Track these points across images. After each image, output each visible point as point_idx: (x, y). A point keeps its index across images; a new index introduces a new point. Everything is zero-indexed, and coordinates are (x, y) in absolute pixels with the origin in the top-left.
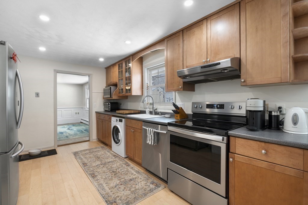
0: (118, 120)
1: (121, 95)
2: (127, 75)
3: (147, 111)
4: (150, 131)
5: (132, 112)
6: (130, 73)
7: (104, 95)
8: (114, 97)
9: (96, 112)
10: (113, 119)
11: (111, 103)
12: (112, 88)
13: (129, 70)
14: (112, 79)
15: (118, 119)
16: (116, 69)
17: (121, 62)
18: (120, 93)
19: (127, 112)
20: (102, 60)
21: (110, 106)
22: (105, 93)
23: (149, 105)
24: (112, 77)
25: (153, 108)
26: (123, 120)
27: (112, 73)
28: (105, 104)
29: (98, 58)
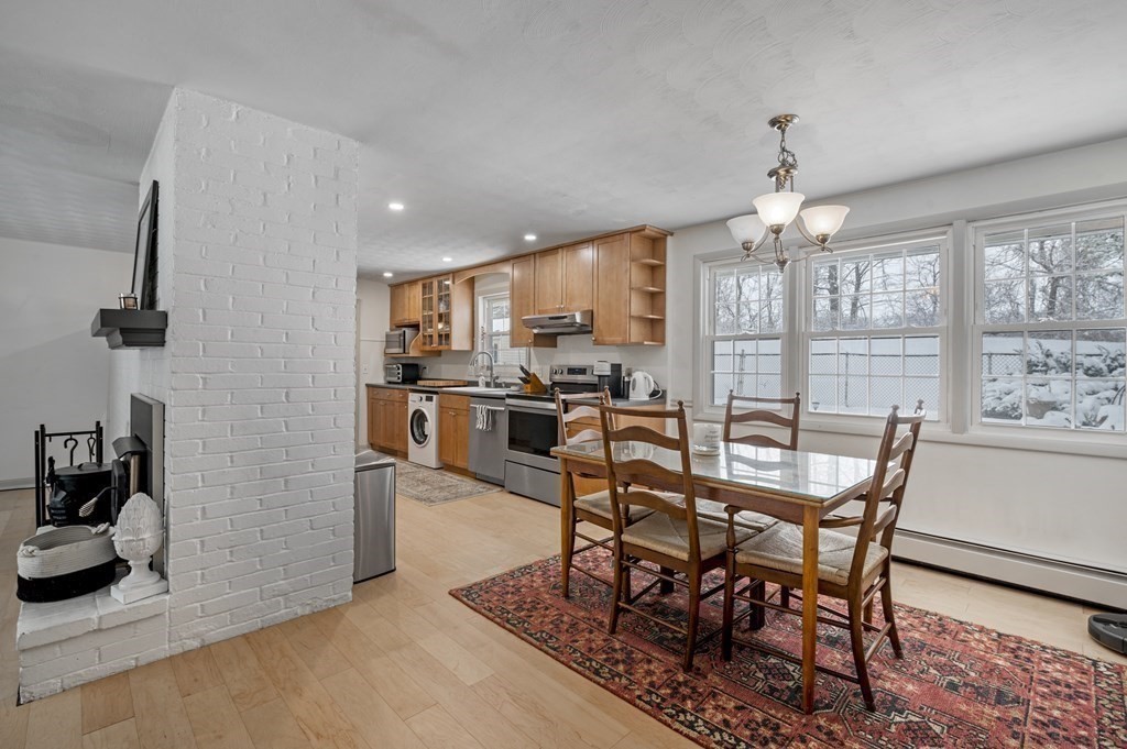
0: (424, 398)
1: (428, 348)
2: (442, 308)
3: (481, 380)
4: (481, 409)
5: (452, 383)
6: (448, 305)
7: (387, 347)
8: (413, 353)
9: (368, 385)
10: (413, 397)
11: (403, 365)
12: (408, 332)
13: (445, 298)
14: (407, 313)
15: (424, 396)
16: (417, 293)
17: (429, 281)
18: (424, 344)
19: (441, 383)
20: (388, 275)
21: (400, 371)
22: (389, 341)
23: (485, 370)
24: (407, 308)
25: (491, 375)
26: (435, 397)
27: (407, 300)
28: (387, 369)
29: (382, 273)
